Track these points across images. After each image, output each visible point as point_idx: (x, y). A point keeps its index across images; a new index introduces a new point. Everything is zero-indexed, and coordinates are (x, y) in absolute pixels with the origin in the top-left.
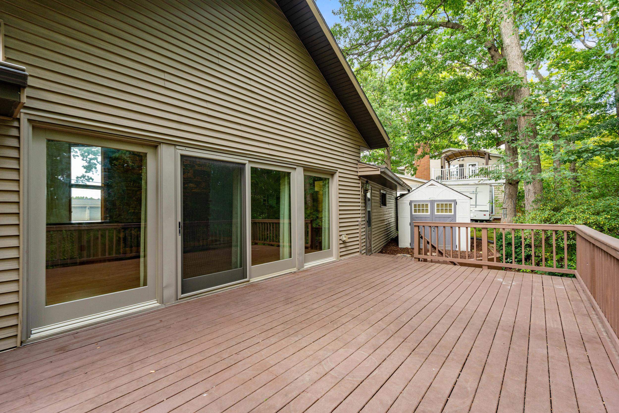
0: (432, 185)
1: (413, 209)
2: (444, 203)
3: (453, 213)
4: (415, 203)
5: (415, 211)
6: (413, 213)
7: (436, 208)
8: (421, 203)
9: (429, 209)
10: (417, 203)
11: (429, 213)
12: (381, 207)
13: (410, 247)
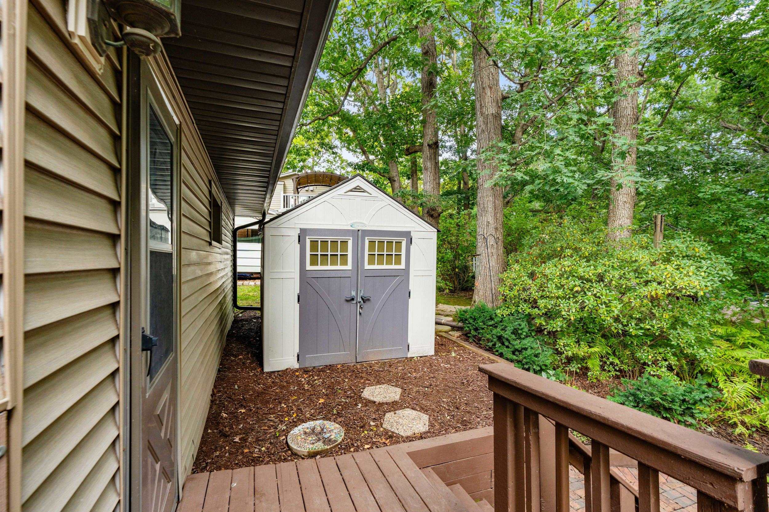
0: (357, 189)
1: (308, 253)
2: (386, 239)
3: (403, 266)
4: (314, 238)
5: (314, 260)
6: (309, 267)
7: (367, 253)
8: (329, 238)
9: (350, 253)
10: (319, 238)
11: (349, 267)
12: (210, 244)
13: (297, 366)
